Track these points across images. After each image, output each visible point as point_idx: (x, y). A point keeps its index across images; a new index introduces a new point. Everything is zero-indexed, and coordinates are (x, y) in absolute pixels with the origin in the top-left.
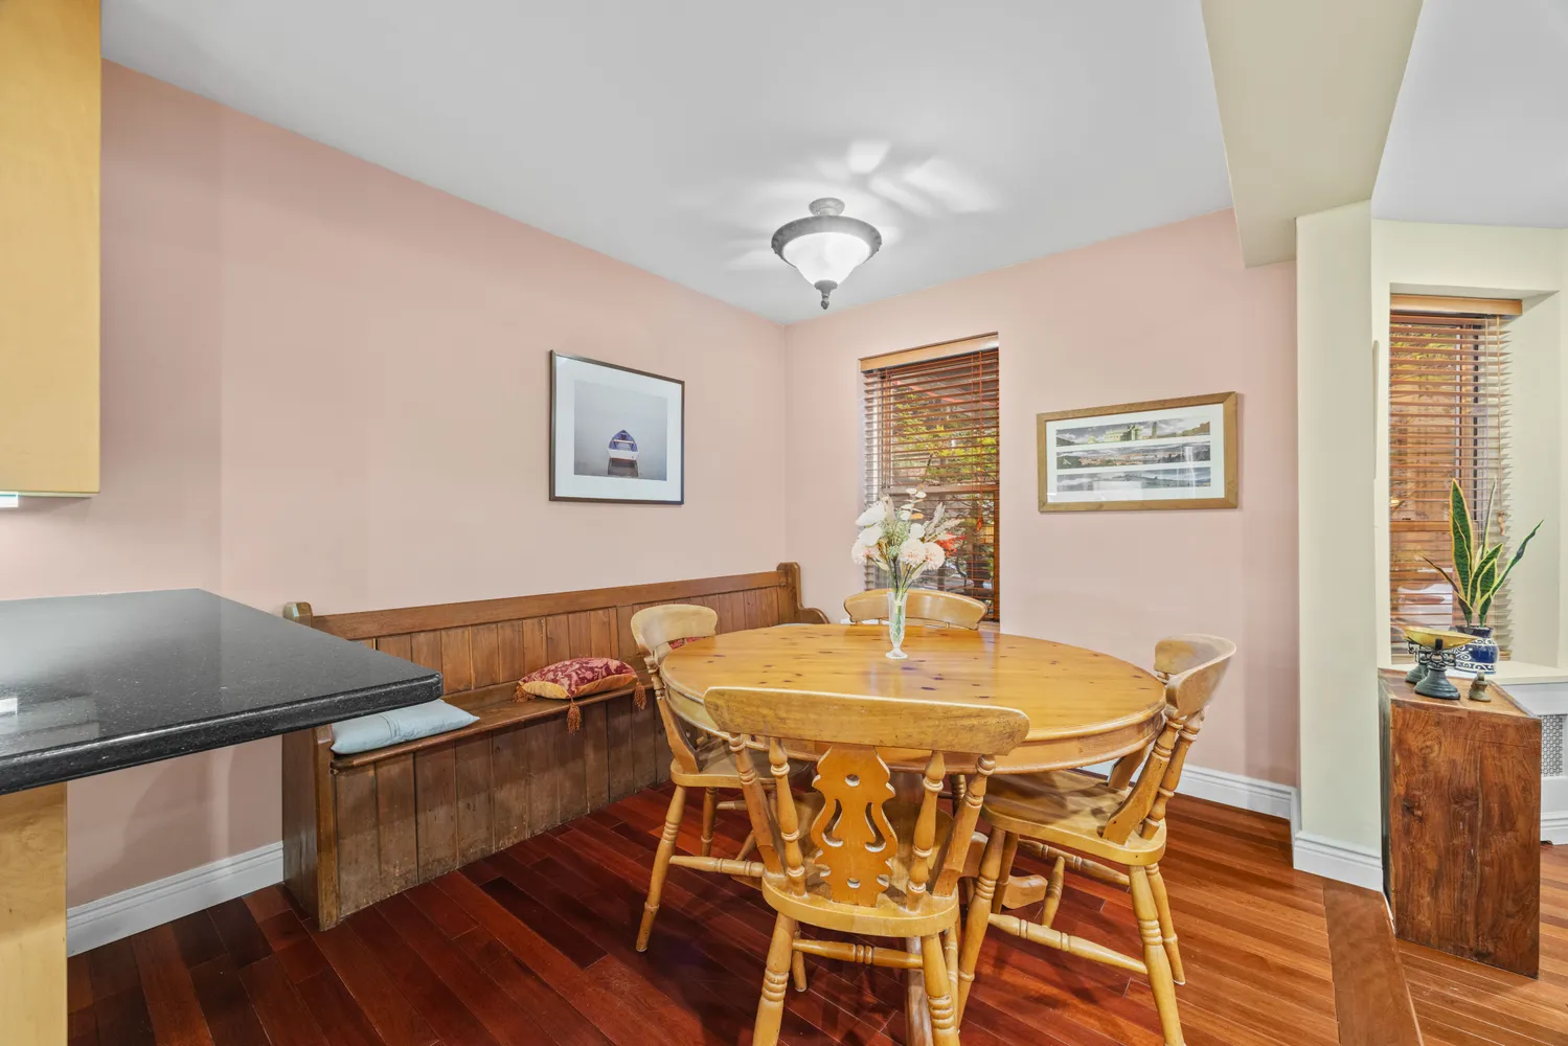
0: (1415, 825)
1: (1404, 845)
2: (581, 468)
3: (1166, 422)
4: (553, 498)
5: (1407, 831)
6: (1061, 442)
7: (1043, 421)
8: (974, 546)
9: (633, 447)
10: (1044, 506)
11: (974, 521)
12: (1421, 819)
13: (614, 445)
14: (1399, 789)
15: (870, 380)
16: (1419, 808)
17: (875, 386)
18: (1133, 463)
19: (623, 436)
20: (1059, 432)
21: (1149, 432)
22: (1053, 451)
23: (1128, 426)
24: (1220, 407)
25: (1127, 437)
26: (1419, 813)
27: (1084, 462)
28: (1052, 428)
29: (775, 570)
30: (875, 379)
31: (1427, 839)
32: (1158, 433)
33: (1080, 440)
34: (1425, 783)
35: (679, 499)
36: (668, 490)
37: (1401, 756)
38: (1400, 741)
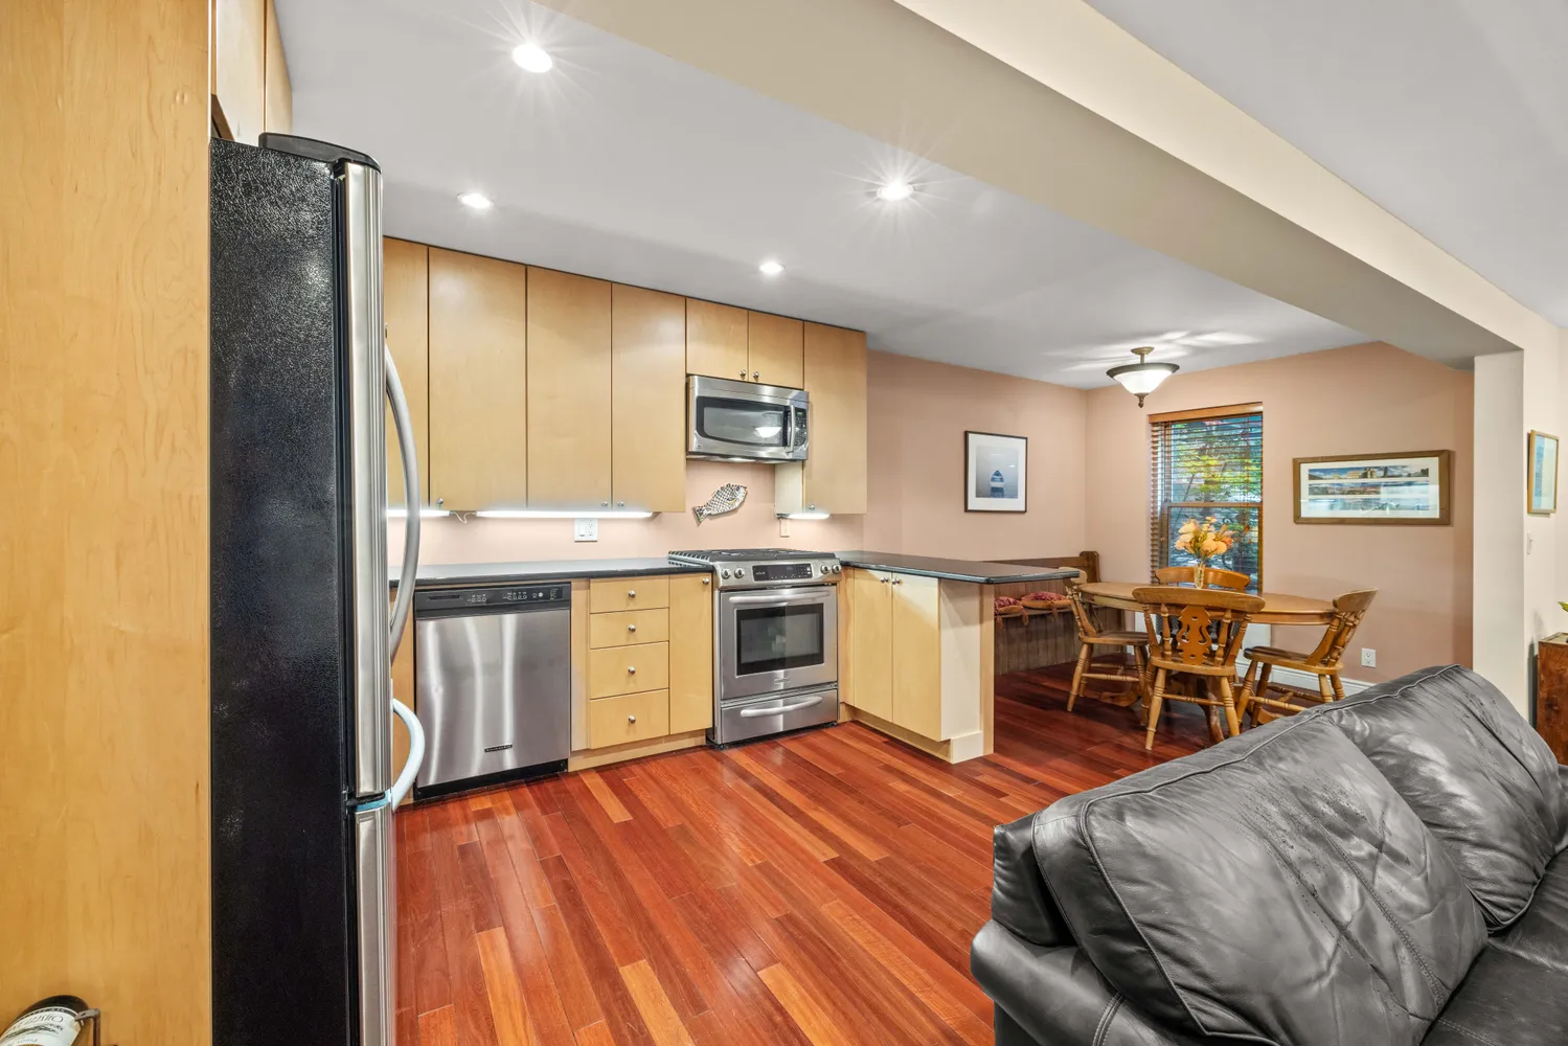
0: (1553, 714)
1: (1546, 727)
2: (979, 494)
3: (1395, 467)
4: (966, 510)
5: (1548, 719)
6: (1311, 477)
7: (1297, 464)
8: (1241, 545)
9: (1002, 480)
10: (1298, 519)
11: (1242, 527)
12: (1557, 712)
13: (993, 479)
14: (1542, 694)
15: (1156, 428)
16: (1556, 705)
17: (1159, 433)
18: (1369, 493)
19: (997, 474)
20: (1310, 470)
21: (1382, 473)
22: (1305, 483)
23: (1365, 469)
24: (1437, 459)
25: (1365, 476)
26: (1556, 708)
27: (1330, 491)
28: (1305, 468)
29: (1078, 555)
30: (1159, 428)
31: (1562, 723)
32: (1389, 474)
33: (1327, 477)
34: (1560, 691)
35: (1023, 509)
36: (1017, 504)
37: (1545, 675)
38: (1544, 666)
